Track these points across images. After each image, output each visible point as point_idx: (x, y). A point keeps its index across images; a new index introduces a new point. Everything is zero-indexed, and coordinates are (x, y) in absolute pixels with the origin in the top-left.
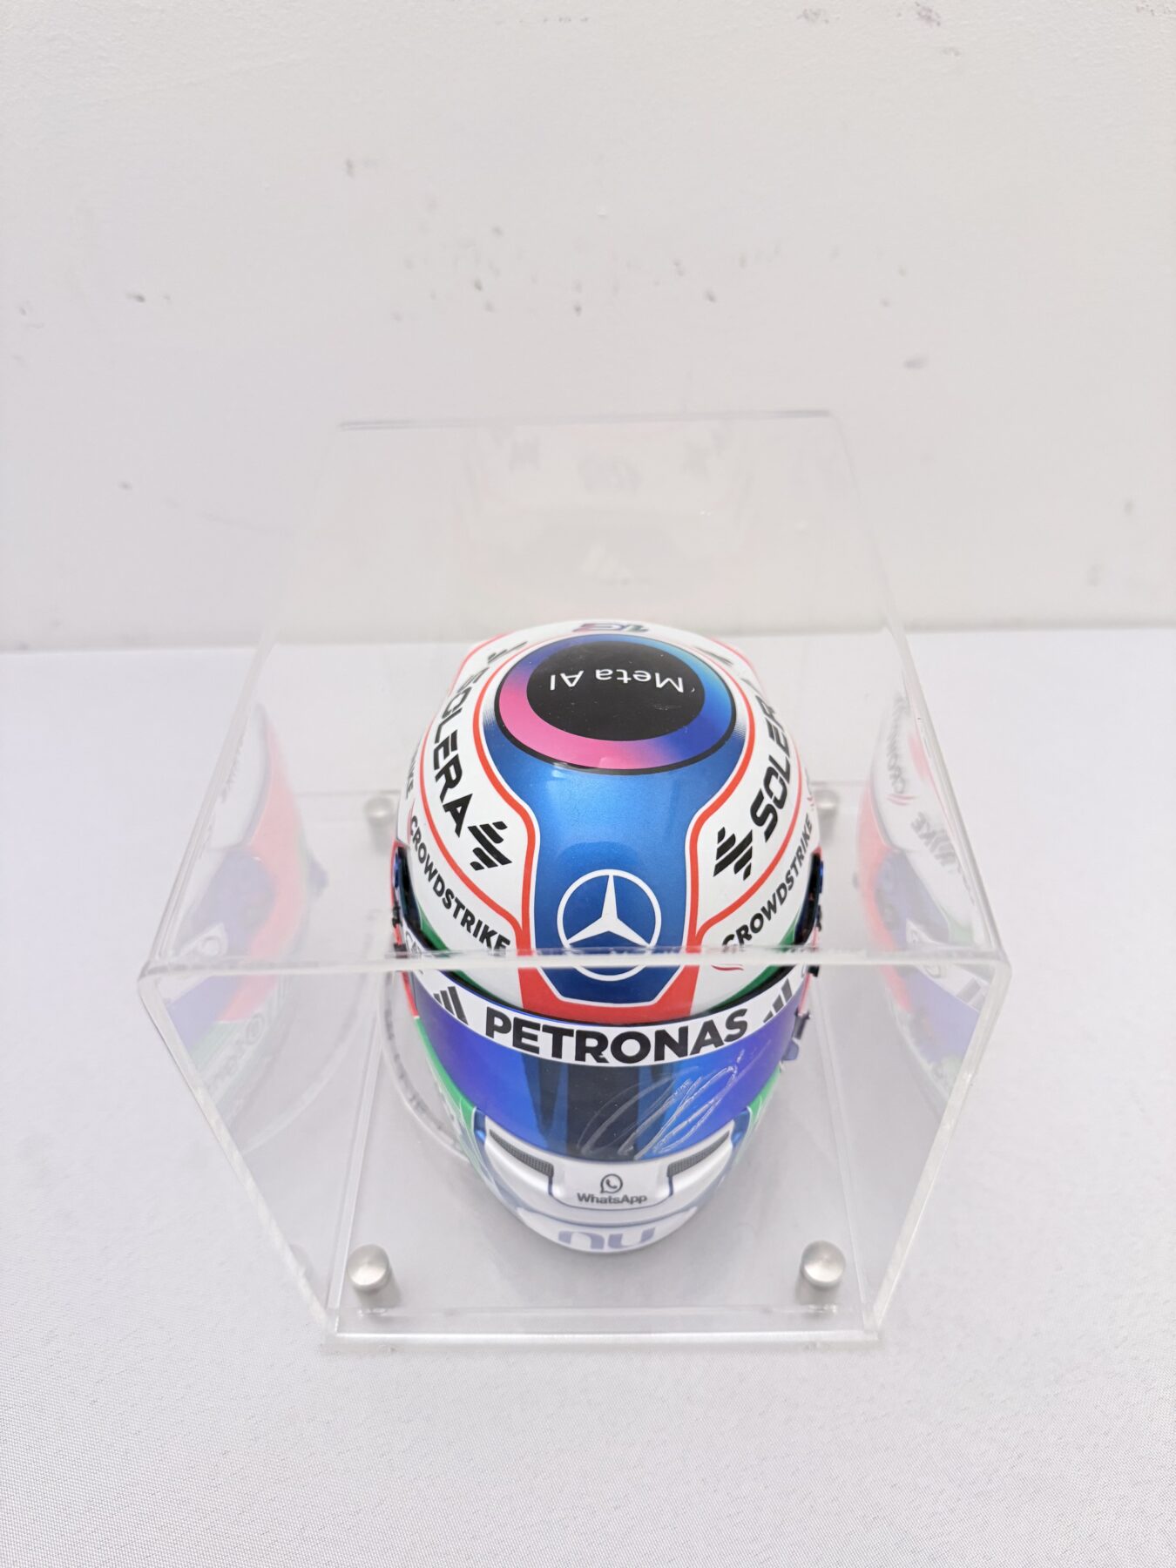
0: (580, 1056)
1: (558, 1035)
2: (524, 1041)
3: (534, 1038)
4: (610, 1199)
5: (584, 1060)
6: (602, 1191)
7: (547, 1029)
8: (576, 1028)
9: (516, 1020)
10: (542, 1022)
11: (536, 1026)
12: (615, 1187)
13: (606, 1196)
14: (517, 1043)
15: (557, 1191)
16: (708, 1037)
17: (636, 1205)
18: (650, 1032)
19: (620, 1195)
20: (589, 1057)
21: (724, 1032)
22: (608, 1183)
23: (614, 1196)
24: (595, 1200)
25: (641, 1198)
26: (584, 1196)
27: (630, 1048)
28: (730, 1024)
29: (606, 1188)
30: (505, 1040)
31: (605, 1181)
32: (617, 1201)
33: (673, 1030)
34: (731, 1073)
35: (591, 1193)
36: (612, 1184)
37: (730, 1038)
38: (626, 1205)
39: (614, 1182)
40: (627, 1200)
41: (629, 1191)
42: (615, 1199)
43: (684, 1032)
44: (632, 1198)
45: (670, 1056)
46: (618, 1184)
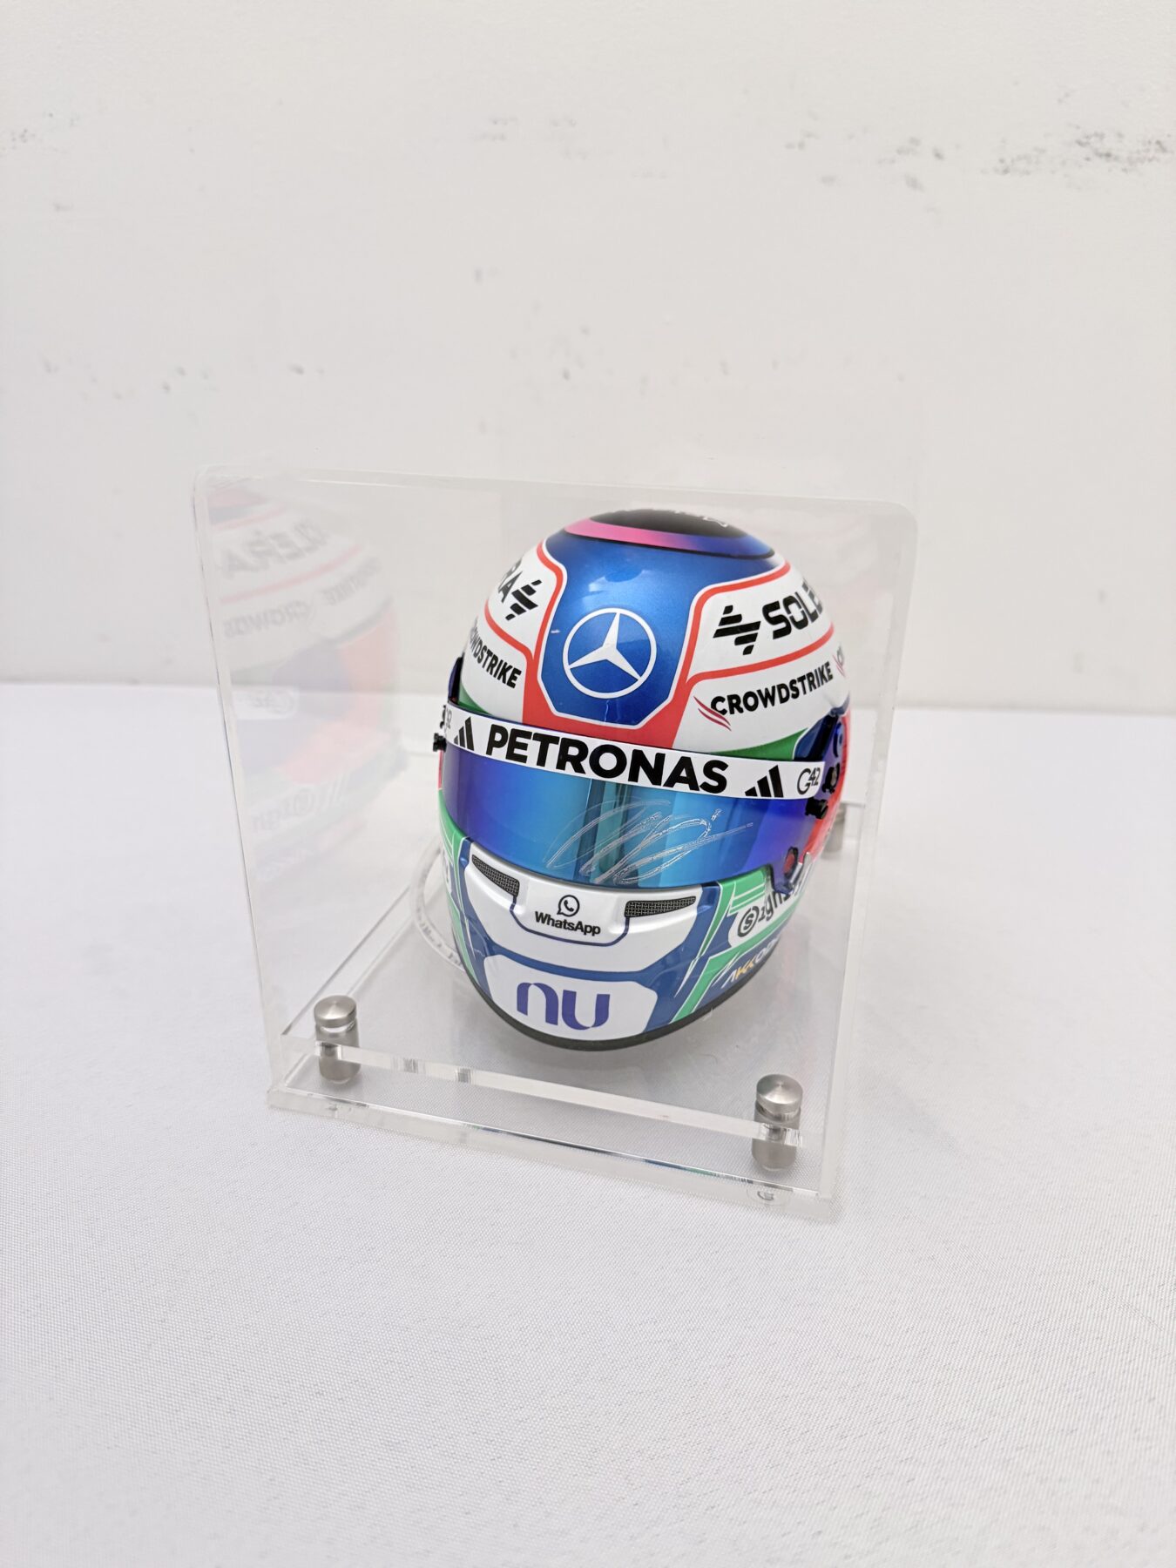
0: (561, 765)
1: (545, 741)
2: (517, 751)
3: (524, 747)
4: (565, 921)
5: (563, 768)
6: (559, 913)
7: (537, 737)
8: (562, 735)
9: (513, 730)
10: (534, 730)
11: (527, 735)
12: (571, 910)
13: (562, 918)
14: (510, 755)
15: (518, 910)
16: (684, 774)
17: (589, 938)
18: (628, 749)
19: (574, 920)
20: (569, 765)
21: (701, 778)
22: (566, 903)
23: (569, 920)
24: (551, 921)
25: (595, 928)
26: (542, 914)
27: (608, 761)
28: (708, 770)
29: (564, 910)
30: (500, 754)
31: (563, 901)
32: (572, 927)
33: (650, 754)
34: (704, 828)
35: (549, 913)
36: (569, 906)
37: (706, 786)
38: (578, 935)
39: (572, 904)
40: (581, 929)
41: (583, 917)
42: (569, 924)
43: (660, 759)
44: (586, 926)
45: (643, 780)
46: (575, 908)
